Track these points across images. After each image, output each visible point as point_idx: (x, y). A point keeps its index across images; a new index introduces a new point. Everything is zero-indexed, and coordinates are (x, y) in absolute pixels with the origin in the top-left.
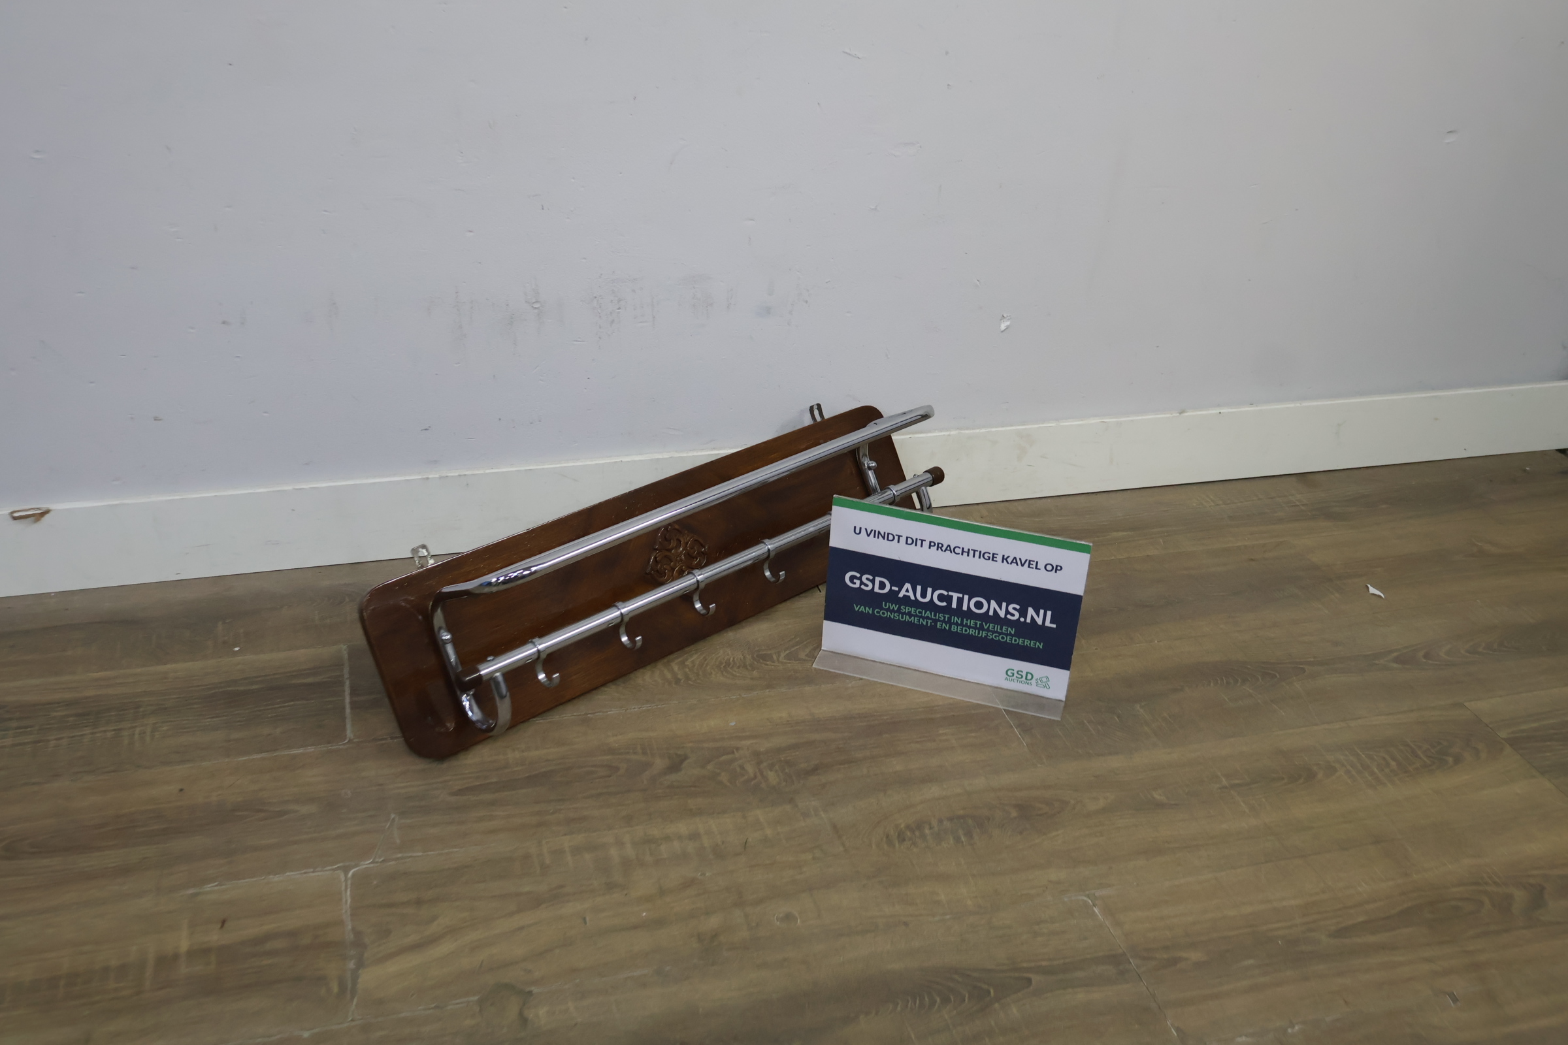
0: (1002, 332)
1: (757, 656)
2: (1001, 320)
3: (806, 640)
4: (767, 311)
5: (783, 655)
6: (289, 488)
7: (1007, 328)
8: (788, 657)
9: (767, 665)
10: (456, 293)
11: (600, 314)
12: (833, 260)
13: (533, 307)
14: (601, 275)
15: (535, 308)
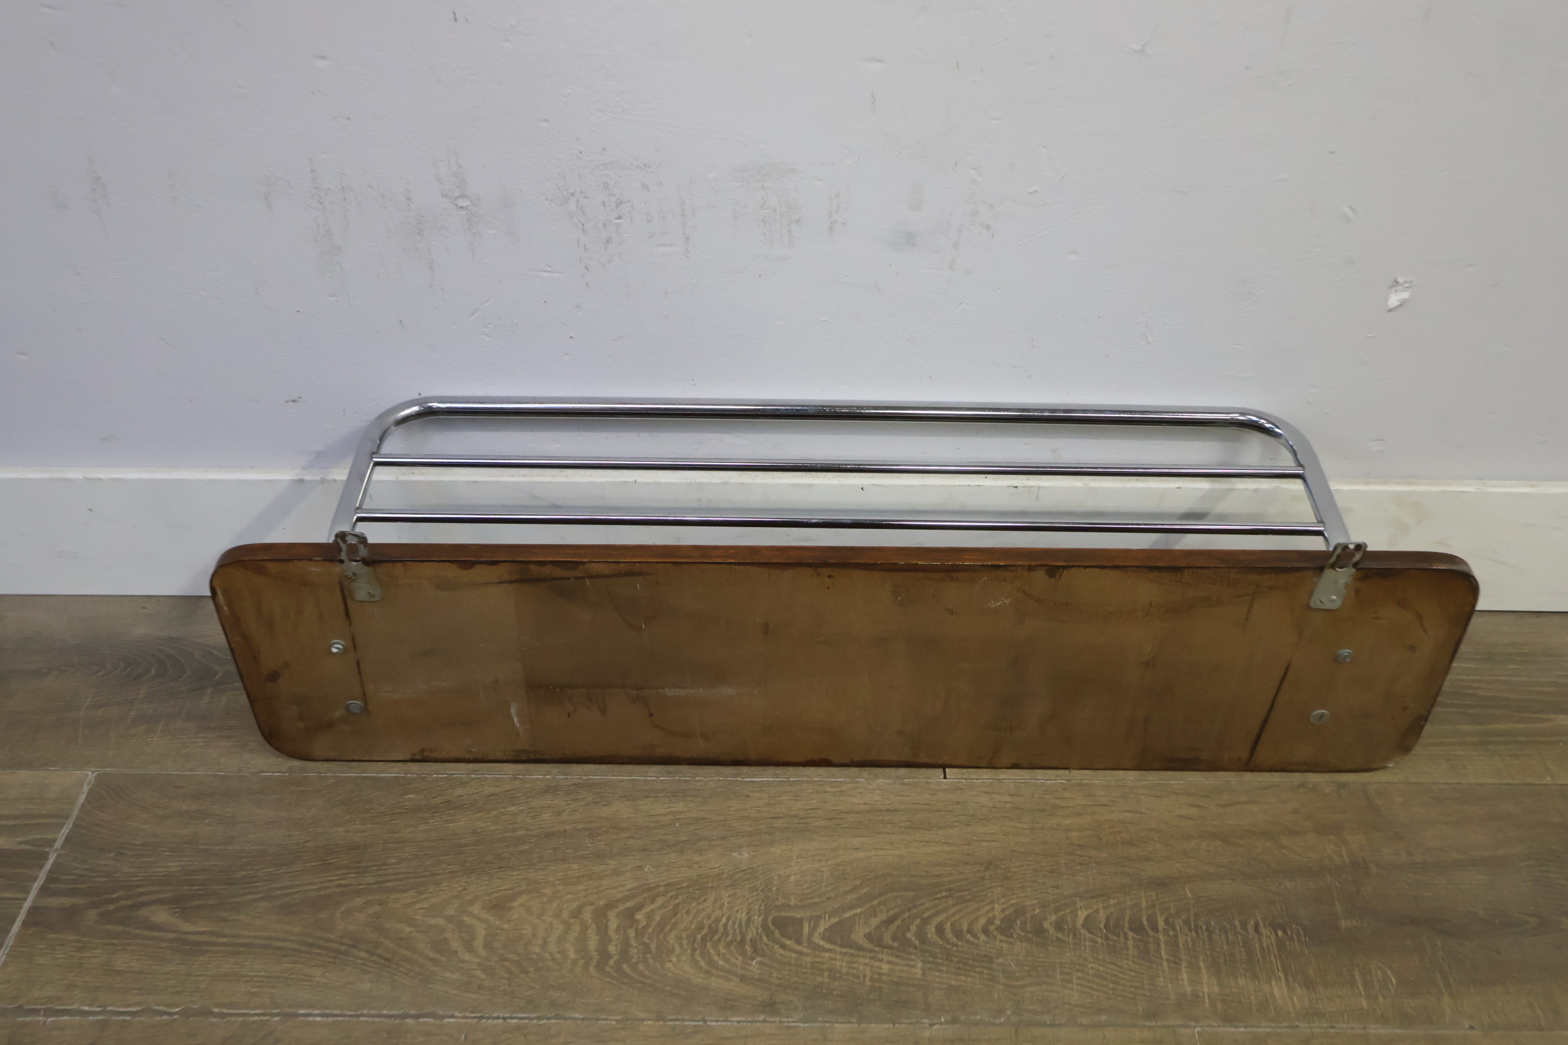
0: (1390, 310)
1: (774, 922)
2: (1391, 287)
3: (880, 895)
4: (910, 239)
5: (823, 926)
6: (75, 474)
7: (1402, 304)
8: (829, 936)
9: (783, 946)
10: (312, 171)
11: (583, 225)
12: (1045, 150)
13: (456, 205)
14: (581, 153)
15: (461, 207)
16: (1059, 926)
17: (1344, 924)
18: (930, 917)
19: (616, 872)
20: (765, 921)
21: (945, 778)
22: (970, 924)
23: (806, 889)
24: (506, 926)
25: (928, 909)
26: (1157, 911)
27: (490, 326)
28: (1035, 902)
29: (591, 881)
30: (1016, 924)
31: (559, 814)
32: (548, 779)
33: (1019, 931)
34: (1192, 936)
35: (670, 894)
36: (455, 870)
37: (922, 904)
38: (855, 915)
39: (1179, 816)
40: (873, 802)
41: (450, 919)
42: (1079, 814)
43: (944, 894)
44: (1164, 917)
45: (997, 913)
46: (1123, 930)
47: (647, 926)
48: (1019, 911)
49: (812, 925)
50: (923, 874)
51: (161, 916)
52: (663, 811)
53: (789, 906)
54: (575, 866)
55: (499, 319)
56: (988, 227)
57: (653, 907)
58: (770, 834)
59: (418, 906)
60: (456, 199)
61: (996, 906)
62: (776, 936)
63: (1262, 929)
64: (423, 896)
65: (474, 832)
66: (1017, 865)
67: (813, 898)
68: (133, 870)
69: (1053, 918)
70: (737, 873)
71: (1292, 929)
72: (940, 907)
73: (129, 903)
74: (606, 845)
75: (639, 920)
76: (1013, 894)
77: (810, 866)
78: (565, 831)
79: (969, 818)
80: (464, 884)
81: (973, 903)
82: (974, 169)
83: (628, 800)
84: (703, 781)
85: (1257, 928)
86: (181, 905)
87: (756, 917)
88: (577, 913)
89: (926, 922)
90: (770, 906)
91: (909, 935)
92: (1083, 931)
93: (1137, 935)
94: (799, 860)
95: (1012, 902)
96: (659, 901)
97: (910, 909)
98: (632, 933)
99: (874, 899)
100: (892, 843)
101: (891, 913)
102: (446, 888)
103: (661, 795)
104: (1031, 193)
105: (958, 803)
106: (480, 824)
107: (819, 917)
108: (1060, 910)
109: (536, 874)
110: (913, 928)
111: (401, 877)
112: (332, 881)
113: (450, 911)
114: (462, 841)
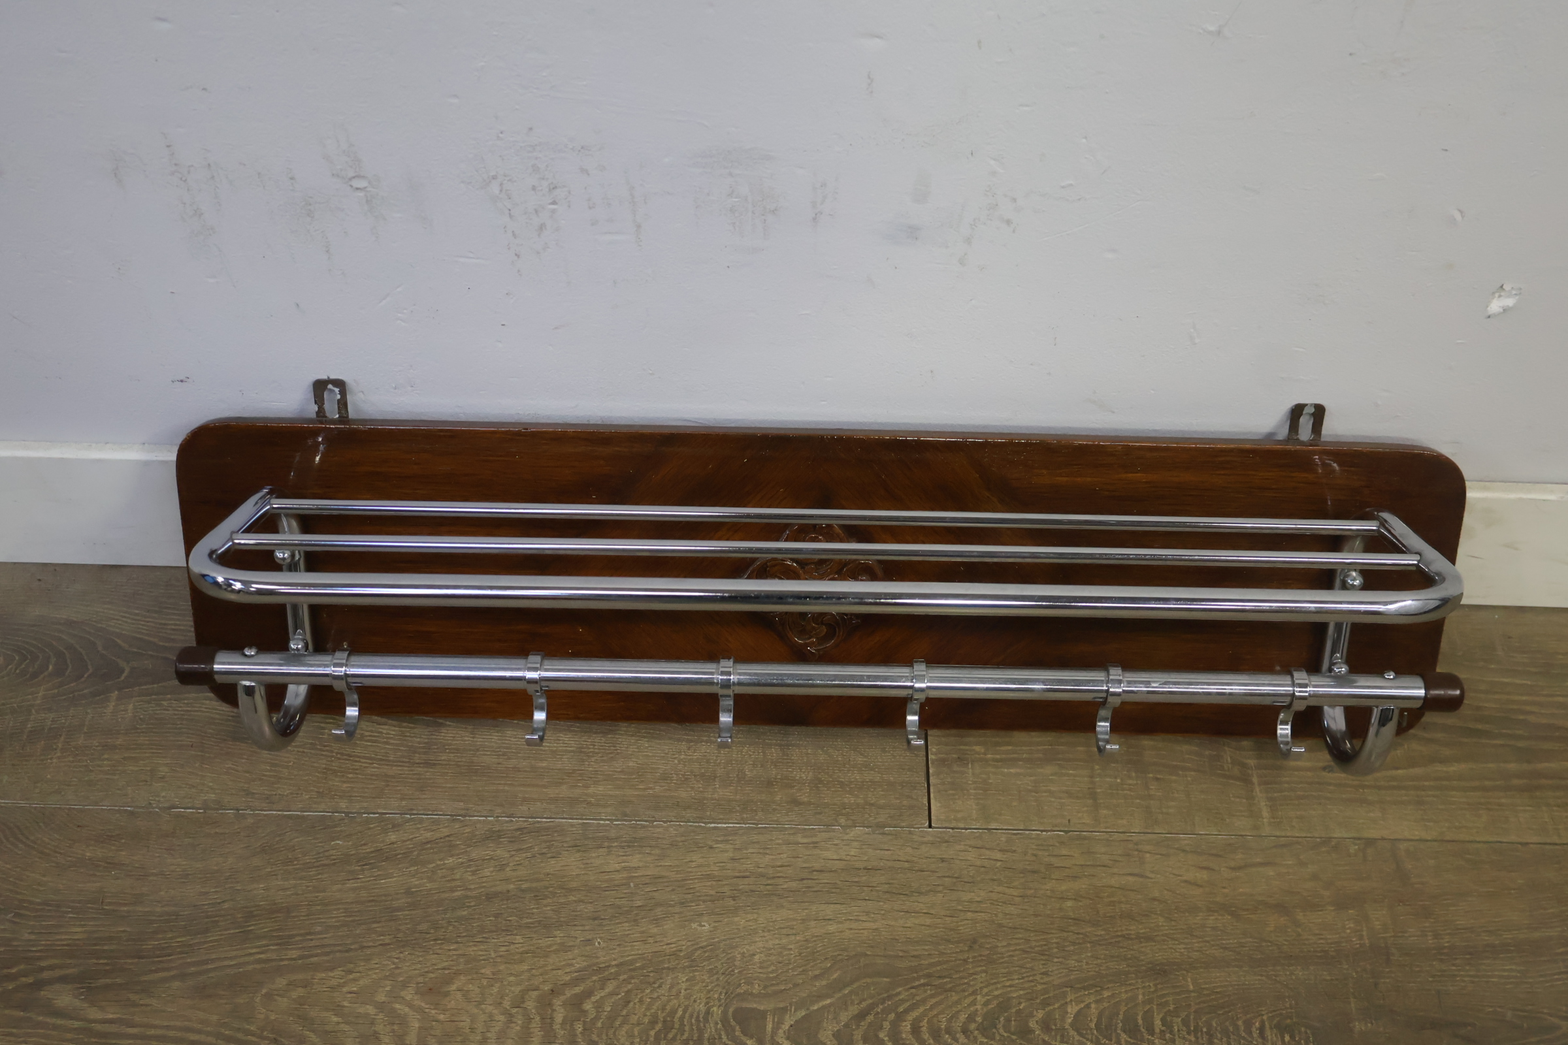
0: (1490, 317)
1: (735, 1015)
2: (1494, 294)
3: (852, 982)
4: (913, 233)
5: (788, 1021)
7: (1506, 310)
8: (796, 1033)
10: (168, 146)
11: (510, 210)
12: (1084, 140)
13: (351, 186)
14: (502, 133)
15: (357, 189)
16: (1046, 1026)
17: (1358, 1026)
18: (906, 1011)
19: (564, 948)
20: (725, 1013)
21: (930, 826)
22: (950, 1020)
23: (771, 972)
24: (442, 1017)
25: (903, 1001)
26: (1155, 1007)
27: (405, 311)
28: (1021, 992)
29: (536, 959)
30: (1000, 1022)
31: (502, 868)
32: (491, 821)
33: (1001, 1031)
34: (1190, 1041)
35: (622, 978)
36: (387, 941)
37: (899, 993)
38: (824, 1007)
39: (1186, 881)
40: (849, 858)
41: (380, 1007)
42: (1075, 878)
43: (922, 981)
44: (1161, 1016)
45: (979, 1007)
46: (1116, 1030)
47: (597, 1018)
48: (1004, 1006)
49: (776, 1020)
50: (901, 954)
51: (65, 998)
52: (617, 867)
53: (751, 994)
54: (519, 939)
55: (414, 305)
56: (1008, 222)
57: (602, 994)
58: (734, 898)
59: (345, 990)
60: (350, 179)
61: (979, 997)
62: (737, 1033)
63: (1268, 1033)
64: (351, 977)
65: (408, 892)
66: (1004, 943)
67: (778, 984)
68: (33, 937)
69: (1040, 1014)
70: (696, 950)
71: (1300, 1032)
72: (918, 998)
73: (30, 980)
74: (553, 910)
75: (587, 1011)
76: (998, 983)
77: (777, 942)
78: (508, 891)
79: (954, 880)
80: (396, 961)
81: (954, 993)
82: (995, 160)
83: (579, 851)
84: (662, 827)
85: (1262, 1030)
86: (87, 985)
87: (715, 1009)
88: (519, 1003)
89: (900, 1017)
90: (732, 993)
91: (881, 1035)
92: (1072, 1032)
93: (1130, 1038)
94: (766, 934)
95: (996, 993)
96: (610, 987)
97: (883, 1001)
98: (579, 1028)
99: (845, 986)
100: (867, 913)
101: (864, 1005)
102: (377, 966)
103: (616, 844)
104: (1063, 187)
105: (943, 860)
106: (415, 881)
107: (784, 1010)
108: (1049, 1005)
109: (475, 949)
110: (886, 1025)
111: (328, 950)
112: (251, 954)
113: (381, 997)
114: (396, 904)
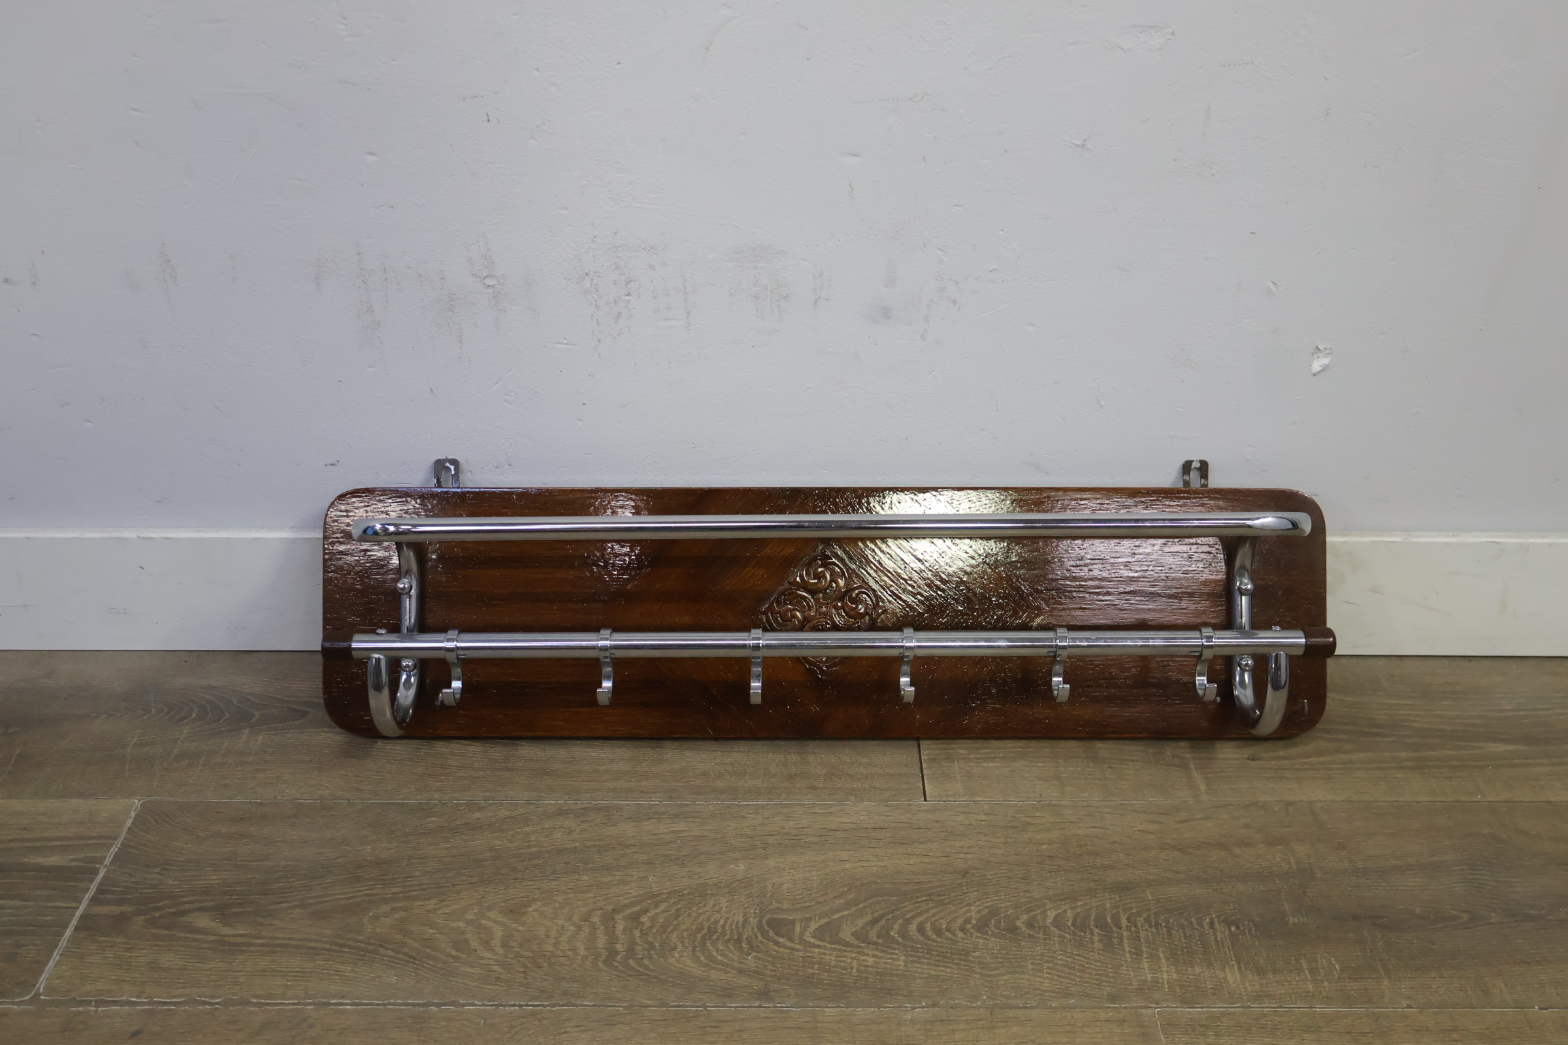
0: (1314, 375)
1: (768, 923)
2: (1313, 354)
3: (865, 900)
4: (886, 313)
5: (813, 926)
6: (130, 534)
7: (1324, 369)
8: (820, 933)
9: (777, 943)
10: (359, 254)
11: (596, 301)
12: (1002, 233)
13: (484, 284)
14: (595, 237)
15: (489, 286)
16: (1030, 924)
17: (1291, 920)
18: (913, 918)
19: (622, 882)
20: (760, 922)
21: (925, 800)
22: (949, 923)
23: (797, 895)
24: (521, 928)
25: (910, 911)
26: (1121, 911)
27: (512, 394)
28: (1008, 904)
29: (600, 890)
30: (991, 923)
31: (570, 832)
32: (560, 803)
33: (993, 929)
34: (1152, 932)
35: (672, 901)
36: (475, 881)
37: (906, 906)
38: (842, 917)
39: (1139, 831)
40: (859, 821)
41: (469, 923)
42: (1049, 830)
43: (924, 898)
44: (1126, 916)
45: (973, 914)
46: (1089, 926)
47: (652, 927)
48: (994, 912)
49: (803, 925)
50: (905, 881)
51: (203, 921)
52: (666, 830)
53: (782, 909)
54: (585, 877)
55: (519, 388)
56: (954, 302)
57: (657, 911)
58: (764, 849)
59: (439, 912)
60: (484, 279)
61: (973, 908)
62: (770, 935)
63: (1217, 926)
64: (445, 904)
65: (492, 849)
66: (992, 873)
67: (804, 902)
68: (177, 883)
69: (1025, 917)
70: (733, 882)
71: (1244, 925)
72: (921, 909)
73: (173, 910)
74: (612, 858)
75: (643, 923)
76: (988, 898)
77: (801, 875)
78: (575, 848)
79: (948, 834)
80: (482, 893)
81: (951, 906)
82: (940, 250)
83: (633, 821)
84: (703, 804)
85: (1212, 924)
86: (222, 912)
87: (751, 919)
88: (587, 918)
89: (908, 922)
90: (765, 909)
91: (892, 933)
92: (1052, 928)
93: (1102, 931)
94: (792, 871)
95: (987, 905)
96: (663, 906)
97: (893, 912)
98: (637, 933)
99: (860, 903)
100: (876, 856)
101: (876, 914)
102: (466, 896)
103: (664, 816)
104: (991, 271)
105: (937, 821)
106: (497, 842)
107: (810, 919)
108: (1032, 911)
109: (549, 884)
110: (896, 927)
111: (424, 887)
112: (360, 891)
113: (470, 916)
114: (481, 857)
